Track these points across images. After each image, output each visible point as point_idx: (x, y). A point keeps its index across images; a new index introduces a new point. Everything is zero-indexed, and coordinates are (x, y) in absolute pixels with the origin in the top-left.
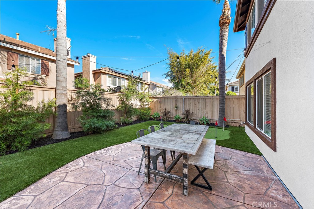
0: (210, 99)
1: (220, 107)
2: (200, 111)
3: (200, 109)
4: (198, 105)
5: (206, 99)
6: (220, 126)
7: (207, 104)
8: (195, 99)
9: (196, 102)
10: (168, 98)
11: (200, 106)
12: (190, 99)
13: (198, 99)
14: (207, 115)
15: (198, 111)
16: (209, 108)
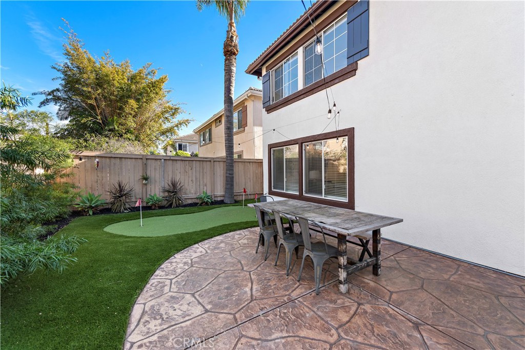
0: (208, 163)
1: (228, 175)
2: (194, 182)
3: (194, 179)
4: (190, 172)
5: (204, 162)
6: (229, 202)
7: (205, 171)
8: (186, 162)
9: (187, 167)
10: (121, 158)
11: (194, 173)
12: (175, 162)
13: (191, 162)
14: (205, 188)
15: (191, 182)
16: (208, 178)
